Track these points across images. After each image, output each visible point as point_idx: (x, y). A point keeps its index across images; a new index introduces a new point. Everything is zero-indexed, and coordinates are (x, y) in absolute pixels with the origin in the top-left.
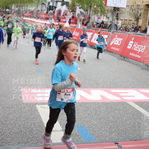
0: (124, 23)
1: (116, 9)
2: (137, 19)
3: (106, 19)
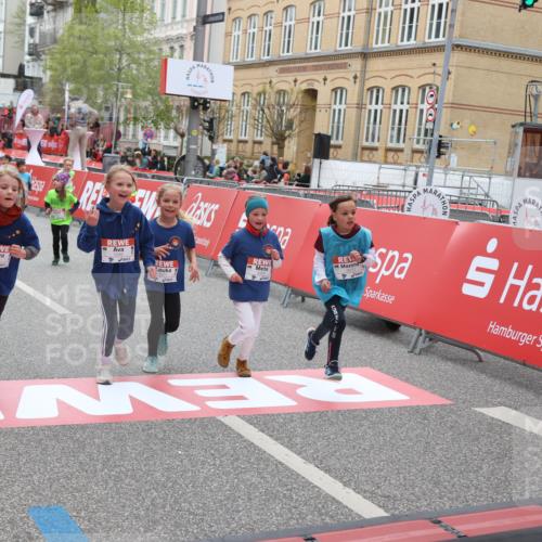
0: (238, 151)
1: (199, 104)
2: (280, 140)
3: (175, 138)
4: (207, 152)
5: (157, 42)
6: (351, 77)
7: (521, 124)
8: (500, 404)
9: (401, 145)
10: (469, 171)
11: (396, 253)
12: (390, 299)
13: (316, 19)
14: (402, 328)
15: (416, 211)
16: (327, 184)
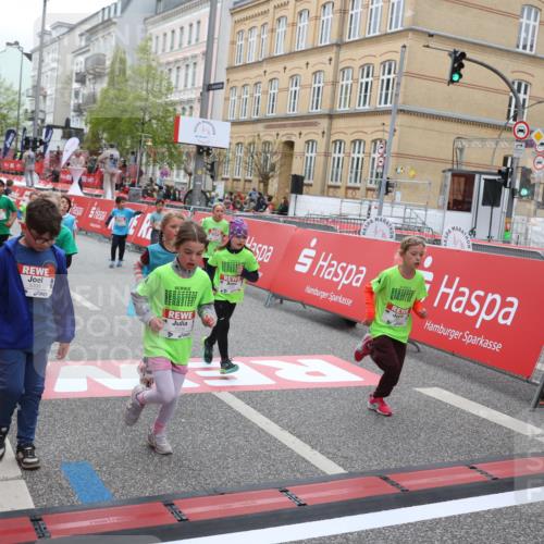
0: (232, 187)
1: (204, 151)
2: (265, 179)
3: (184, 176)
4: (209, 188)
5: (173, 104)
6: (320, 132)
7: (450, 170)
8: (434, 385)
9: (358, 185)
10: (410, 205)
11: (354, 267)
12: (349, 302)
13: (294, 89)
14: (358, 325)
15: (370, 234)
16: (301, 213)
